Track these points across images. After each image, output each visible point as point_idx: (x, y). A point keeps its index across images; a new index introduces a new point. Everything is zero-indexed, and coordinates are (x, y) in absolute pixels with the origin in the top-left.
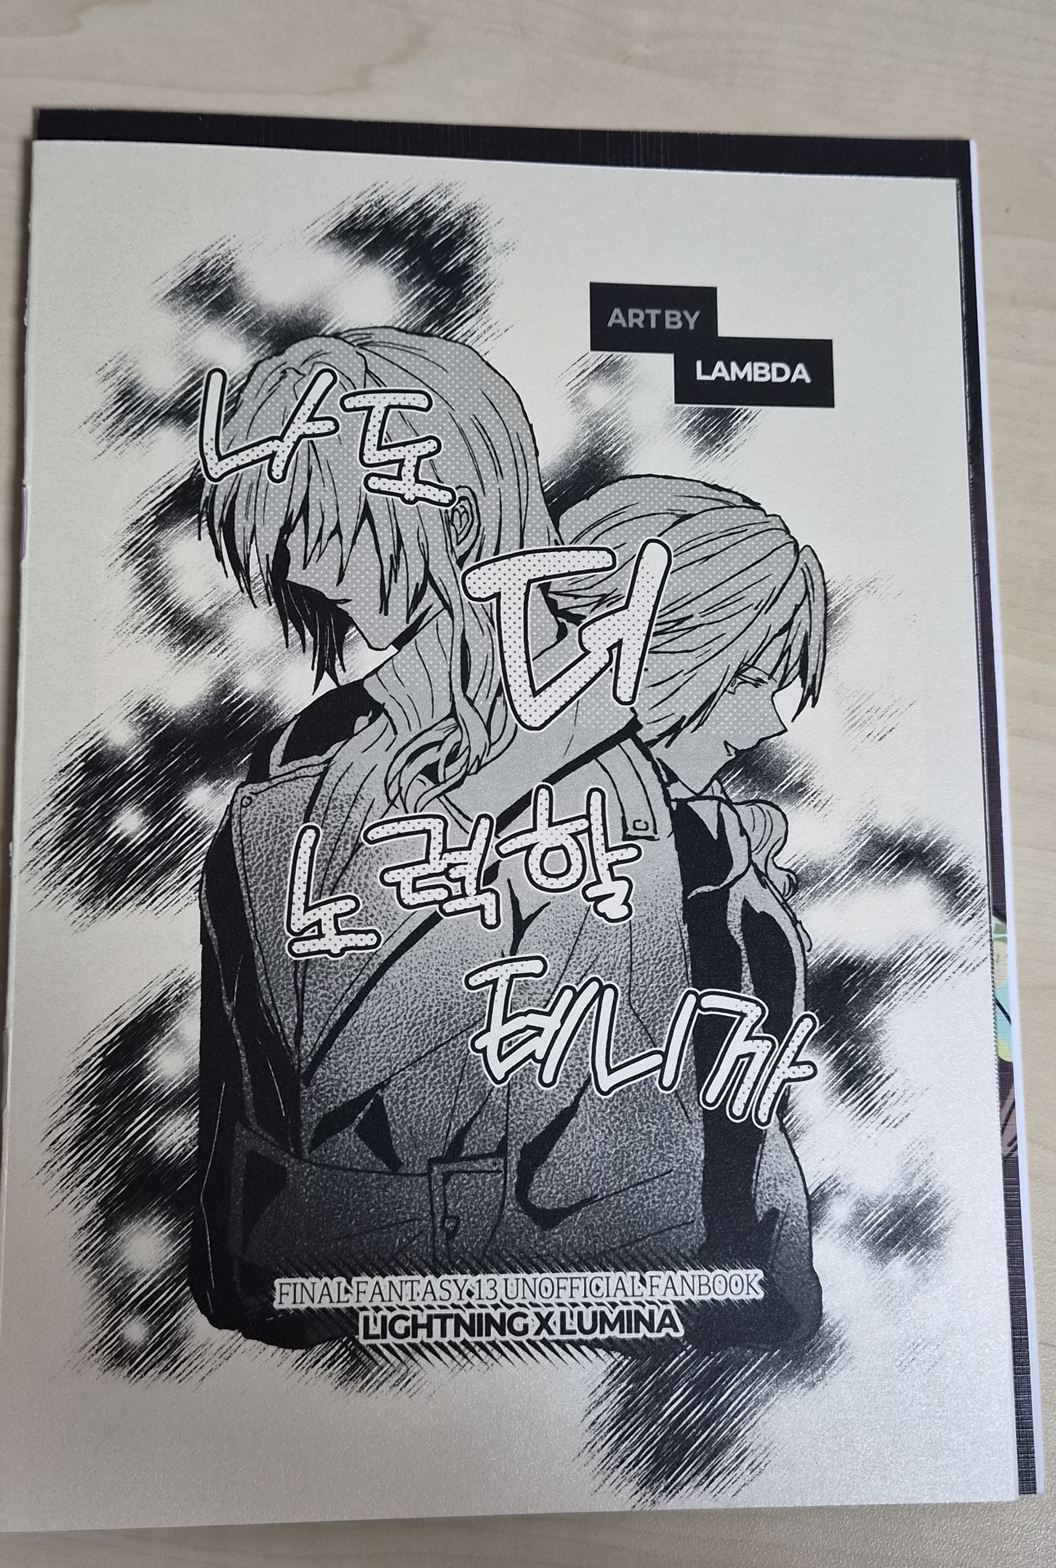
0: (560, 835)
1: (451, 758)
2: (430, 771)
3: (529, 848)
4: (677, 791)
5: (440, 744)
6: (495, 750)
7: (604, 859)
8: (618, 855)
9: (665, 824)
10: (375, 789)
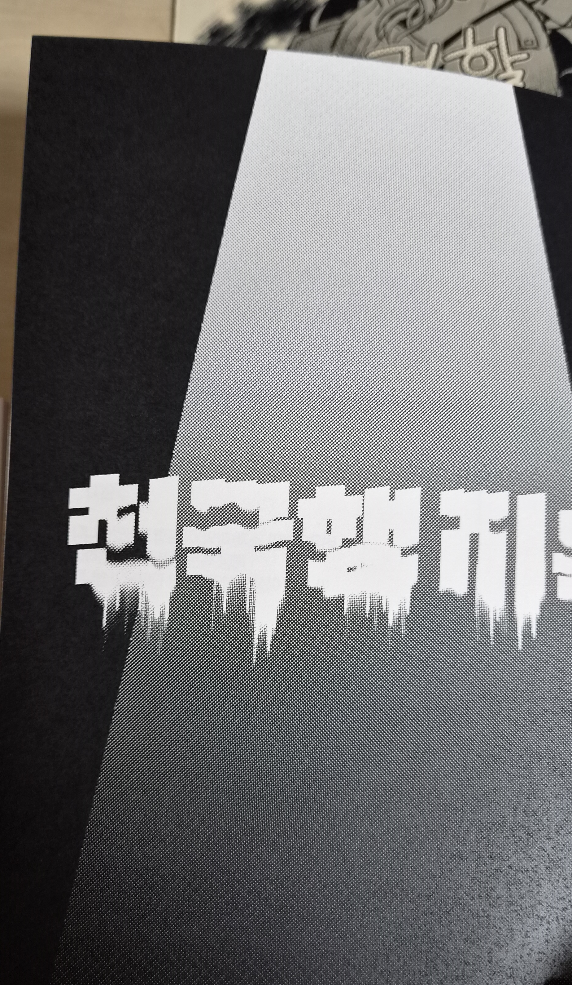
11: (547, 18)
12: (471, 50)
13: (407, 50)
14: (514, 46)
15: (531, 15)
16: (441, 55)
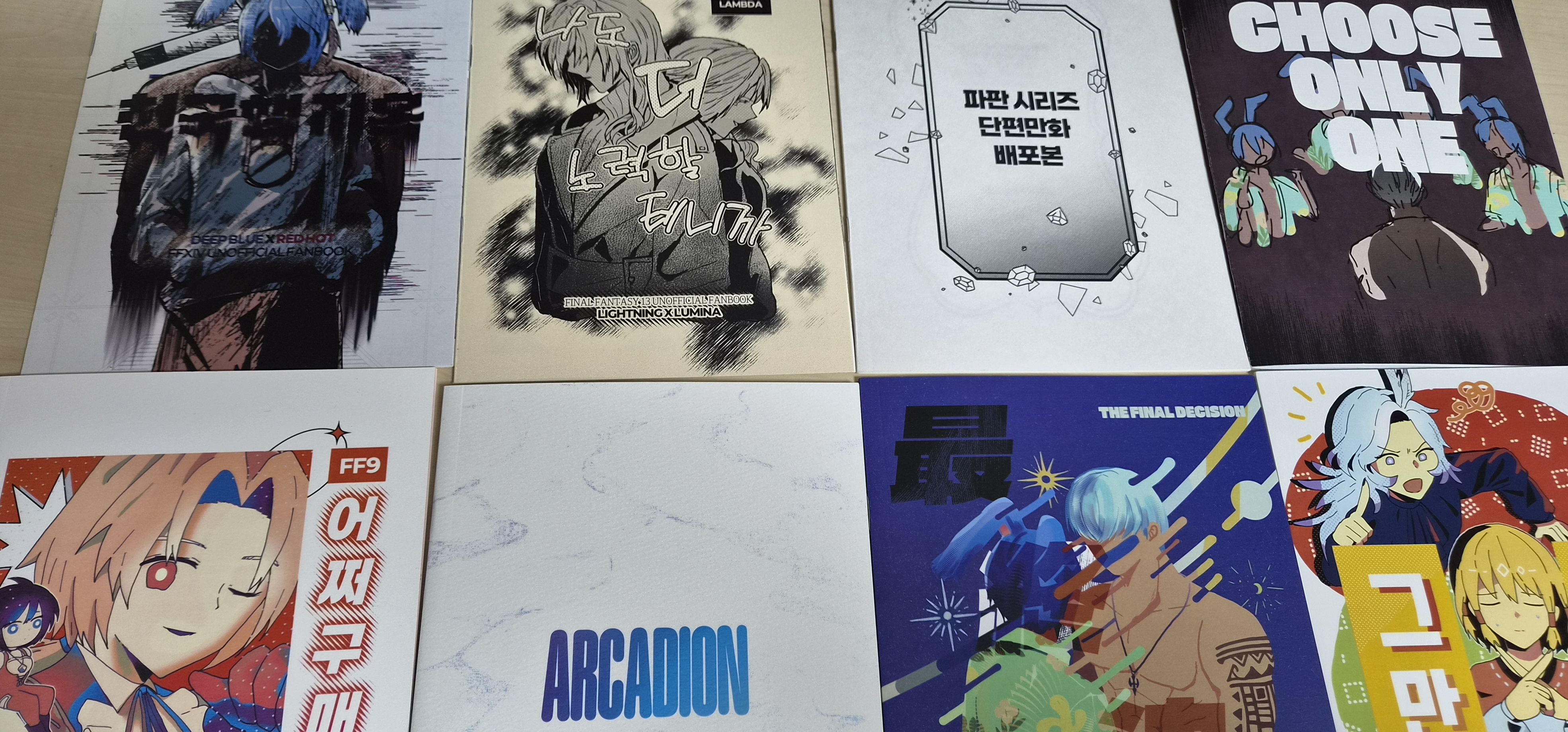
0: (672, 152)
1: (630, 127)
2: (622, 132)
3: (660, 156)
4: (715, 137)
5: (625, 123)
6: (646, 125)
7: (688, 160)
8: (694, 158)
9: (712, 147)
10: (601, 137)
11: (714, 133)
12: (666, 152)
13: (624, 149)
14: (693, 152)
15: (704, 130)
16: (646, 154)
